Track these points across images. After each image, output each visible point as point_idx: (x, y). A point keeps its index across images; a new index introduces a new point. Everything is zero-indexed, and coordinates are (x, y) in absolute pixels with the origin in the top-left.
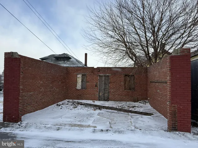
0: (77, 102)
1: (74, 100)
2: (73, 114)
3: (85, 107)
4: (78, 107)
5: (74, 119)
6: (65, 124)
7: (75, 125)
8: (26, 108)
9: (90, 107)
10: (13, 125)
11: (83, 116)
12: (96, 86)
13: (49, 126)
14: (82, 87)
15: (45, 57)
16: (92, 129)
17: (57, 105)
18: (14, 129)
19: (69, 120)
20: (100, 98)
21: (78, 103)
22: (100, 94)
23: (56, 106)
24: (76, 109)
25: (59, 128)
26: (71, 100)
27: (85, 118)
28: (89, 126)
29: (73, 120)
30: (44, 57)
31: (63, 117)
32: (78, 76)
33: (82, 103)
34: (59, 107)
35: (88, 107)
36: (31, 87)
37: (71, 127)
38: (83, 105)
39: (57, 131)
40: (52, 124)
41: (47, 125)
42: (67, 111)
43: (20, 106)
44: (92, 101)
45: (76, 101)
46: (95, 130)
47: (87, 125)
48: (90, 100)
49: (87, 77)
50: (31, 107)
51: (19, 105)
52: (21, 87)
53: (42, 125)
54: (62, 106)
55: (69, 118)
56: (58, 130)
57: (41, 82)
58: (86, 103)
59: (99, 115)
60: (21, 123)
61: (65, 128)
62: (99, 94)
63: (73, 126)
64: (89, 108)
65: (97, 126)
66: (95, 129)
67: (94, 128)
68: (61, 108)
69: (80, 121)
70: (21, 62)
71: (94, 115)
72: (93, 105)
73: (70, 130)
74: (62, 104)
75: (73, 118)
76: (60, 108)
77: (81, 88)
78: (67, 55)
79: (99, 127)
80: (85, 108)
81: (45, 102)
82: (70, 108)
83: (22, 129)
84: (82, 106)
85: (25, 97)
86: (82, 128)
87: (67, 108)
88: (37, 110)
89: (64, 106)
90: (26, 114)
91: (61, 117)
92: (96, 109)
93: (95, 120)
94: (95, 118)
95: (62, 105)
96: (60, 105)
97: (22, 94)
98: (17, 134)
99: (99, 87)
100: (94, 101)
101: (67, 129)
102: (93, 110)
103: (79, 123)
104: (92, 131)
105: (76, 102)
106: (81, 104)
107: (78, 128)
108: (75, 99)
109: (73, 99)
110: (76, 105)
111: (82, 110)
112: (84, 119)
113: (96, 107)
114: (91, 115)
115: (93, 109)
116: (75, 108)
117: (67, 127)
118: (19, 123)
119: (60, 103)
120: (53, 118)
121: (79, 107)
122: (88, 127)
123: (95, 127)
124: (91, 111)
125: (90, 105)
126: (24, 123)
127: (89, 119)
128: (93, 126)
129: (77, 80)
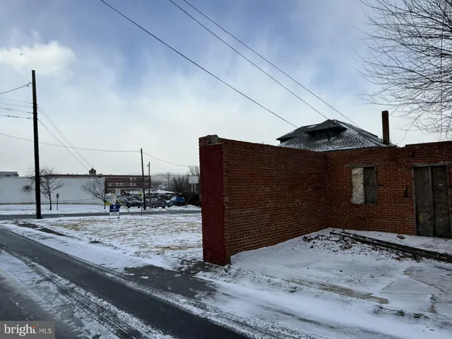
0: (354, 235)
1: (346, 231)
2: (336, 262)
3: (373, 249)
4: (353, 247)
5: (337, 274)
6: (311, 283)
7: (333, 289)
8: (240, 240)
9: (387, 250)
10: (216, 270)
11: (363, 269)
12: (406, 196)
13: (277, 280)
14: (366, 198)
15: (289, 134)
16: (373, 304)
17: (305, 238)
18: (217, 276)
19: (326, 274)
20: (420, 229)
21: (357, 239)
22: (421, 218)
23: (302, 242)
24: (347, 251)
25: (295, 288)
26: (338, 231)
27: (366, 277)
28: (368, 296)
29: (334, 276)
30: (286, 136)
31: (311, 266)
32: (354, 172)
33: (365, 238)
34: (309, 244)
35: (381, 249)
36: (248, 199)
37: (321, 291)
38: (368, 243)
39: (290, 294)
40: (283, 278)
41: (273, 279)
42: (324, 254)
43: (227, 236)
44: (397, 235)
45: (353, 232)
46: (381, 308)
47: (364, 294)
48: (392, 232)
49: (377, 173)
50: (249, 239)
51: (224, 233)
52: (227, 199)
53: (265, 277)
54: (314, 243)
55: (326, 270)
56: (292, 292)
57: (267, 189)
58: (377, 240)
59: (408, 273)
60: (229, 267)
61: (309, 290)
62: (417, 217)
63: (327, 289)
64: (385, 252)
65: (389, 300)
66: (384, 305)
67: (379, 304)
68: (312, 247)
69: (351, 281)
70: (223, 152)
71: (394, 272)
72: (396, 245)
73: (317, 296)
74: (317, 238)
75: (334, 272)
76: (310, 246)
77: (363, 201)
78: (334, 124)
79: (395, 304)
80: (373, 252)
81: (276, 230)
82: (333, 249)
83: (228, 279)
84: (365, 245)
85: (237, 217)
86: (349, 298)
87: (327, 246)
88: (262, 246)
89: (320, 242)
90: (241, 251)
91: (307, 266)
92: (404, 257)
93: (393, 285)
94: (393, 279)
95: (316, 241)
96: (309, 240)
97: (228, 213)
98: (219, 286)
99: (416, 198)
100: (403, 235)
101: (312, 293)
102: (393, 258)
103: (346, 286)
104: (372, 309)
105: (351, 236)
106: (364, 241)
107: (338, 295)
108: (349, 229)
109: (344, 229)
110: (350, 242)
111: (362, 255)
112: (364, 277)
113: (405, 251)
114: (384, 271)
115: (395, 257)
116: (346, 248)
117: (313, 290)
118: (226, 267)
119: (313, 235)
120: (291, 266)
121: (357, 247)
122: (364, 299)
123: (386, 301)
124: (387, 259)
125: (388, 246)
126: (234, 268)
127: (377, 281)
128: (380, 299)
129: (352, 182)
